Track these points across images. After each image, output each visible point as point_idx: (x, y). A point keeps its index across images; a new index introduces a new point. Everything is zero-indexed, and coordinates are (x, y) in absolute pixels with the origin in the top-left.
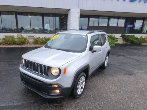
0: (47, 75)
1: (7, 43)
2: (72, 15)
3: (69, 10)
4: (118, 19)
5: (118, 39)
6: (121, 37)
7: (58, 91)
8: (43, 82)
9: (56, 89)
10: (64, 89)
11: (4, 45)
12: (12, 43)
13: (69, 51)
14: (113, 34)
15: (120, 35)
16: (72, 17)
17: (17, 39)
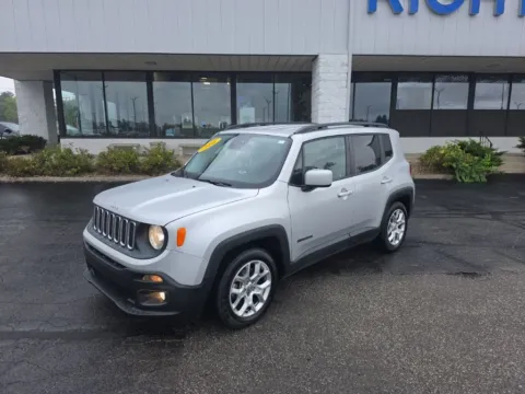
0: (136, 247)
1: (111, 169)
2: (322, 76)
3: (316, 57)
4: (510, 83)
5: (502, 157)
6: (519, 147)
7: (162, 295)
8: (122, 266)
9: (157, 287)
10: (177, 289)
11: (101, 173)
12: (127, 168)
13: (229, 185)
14: (484, 139)
15: (516, 141)
16: (325, 80)
17: (143, 155)
